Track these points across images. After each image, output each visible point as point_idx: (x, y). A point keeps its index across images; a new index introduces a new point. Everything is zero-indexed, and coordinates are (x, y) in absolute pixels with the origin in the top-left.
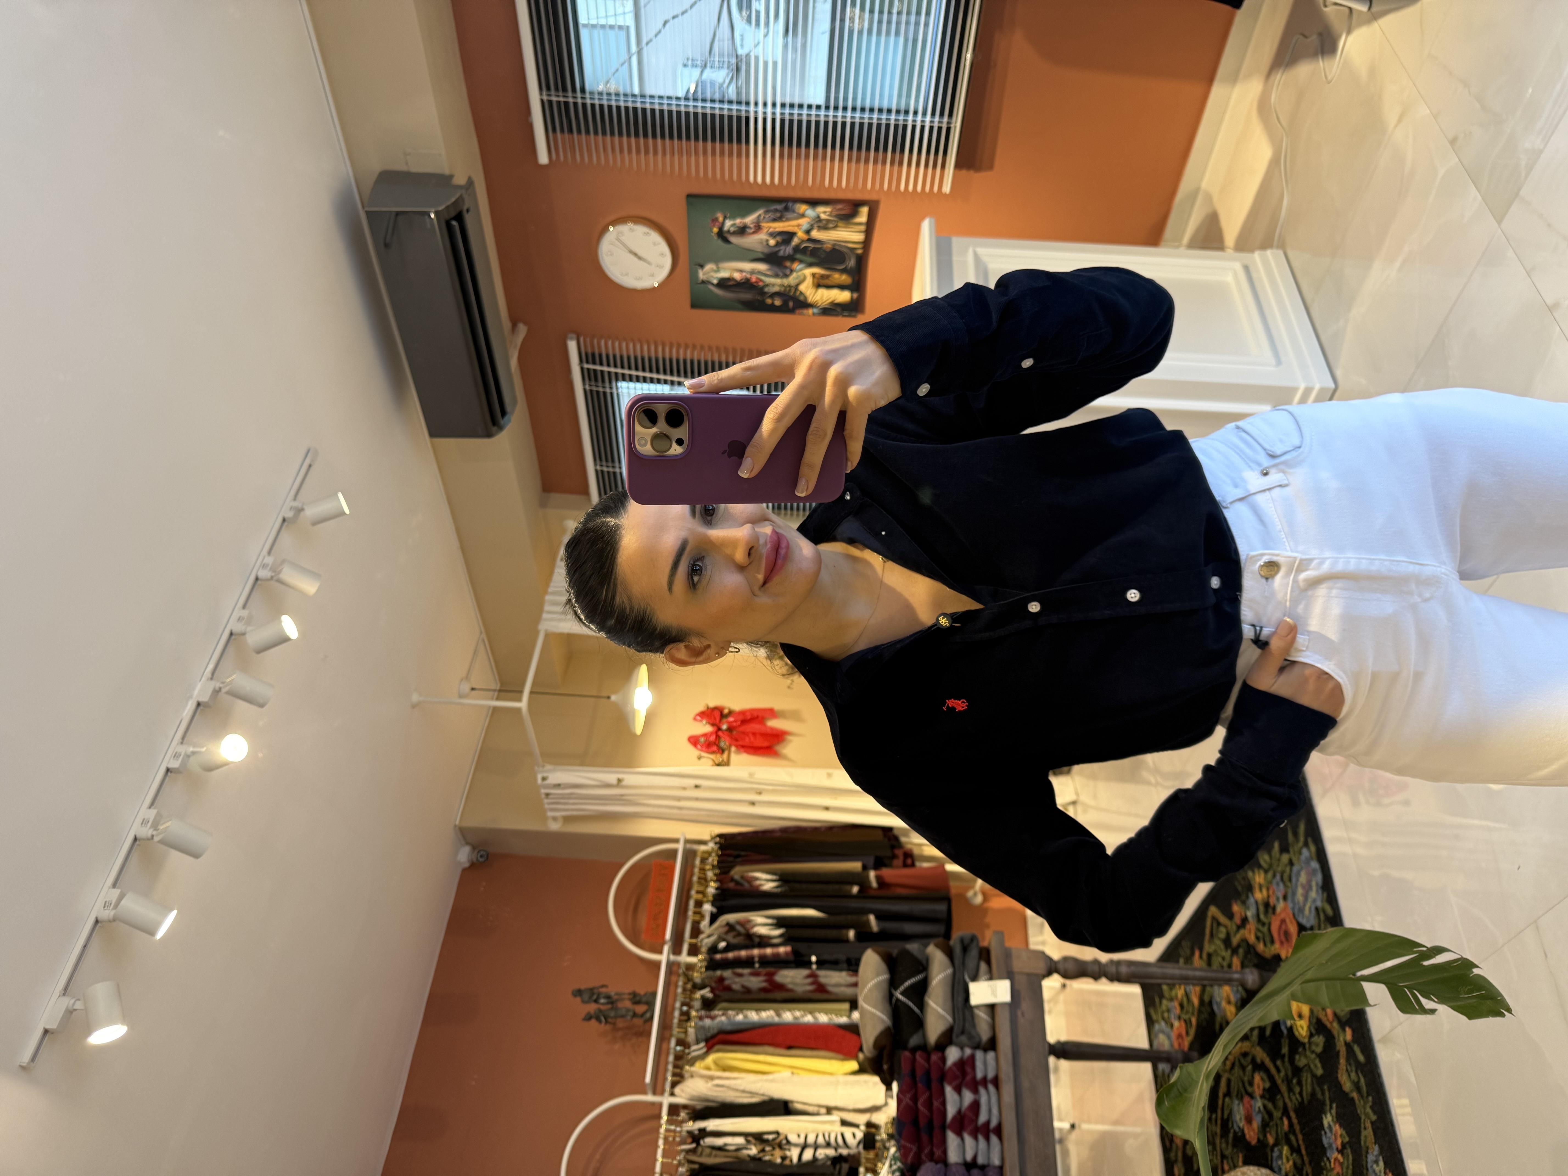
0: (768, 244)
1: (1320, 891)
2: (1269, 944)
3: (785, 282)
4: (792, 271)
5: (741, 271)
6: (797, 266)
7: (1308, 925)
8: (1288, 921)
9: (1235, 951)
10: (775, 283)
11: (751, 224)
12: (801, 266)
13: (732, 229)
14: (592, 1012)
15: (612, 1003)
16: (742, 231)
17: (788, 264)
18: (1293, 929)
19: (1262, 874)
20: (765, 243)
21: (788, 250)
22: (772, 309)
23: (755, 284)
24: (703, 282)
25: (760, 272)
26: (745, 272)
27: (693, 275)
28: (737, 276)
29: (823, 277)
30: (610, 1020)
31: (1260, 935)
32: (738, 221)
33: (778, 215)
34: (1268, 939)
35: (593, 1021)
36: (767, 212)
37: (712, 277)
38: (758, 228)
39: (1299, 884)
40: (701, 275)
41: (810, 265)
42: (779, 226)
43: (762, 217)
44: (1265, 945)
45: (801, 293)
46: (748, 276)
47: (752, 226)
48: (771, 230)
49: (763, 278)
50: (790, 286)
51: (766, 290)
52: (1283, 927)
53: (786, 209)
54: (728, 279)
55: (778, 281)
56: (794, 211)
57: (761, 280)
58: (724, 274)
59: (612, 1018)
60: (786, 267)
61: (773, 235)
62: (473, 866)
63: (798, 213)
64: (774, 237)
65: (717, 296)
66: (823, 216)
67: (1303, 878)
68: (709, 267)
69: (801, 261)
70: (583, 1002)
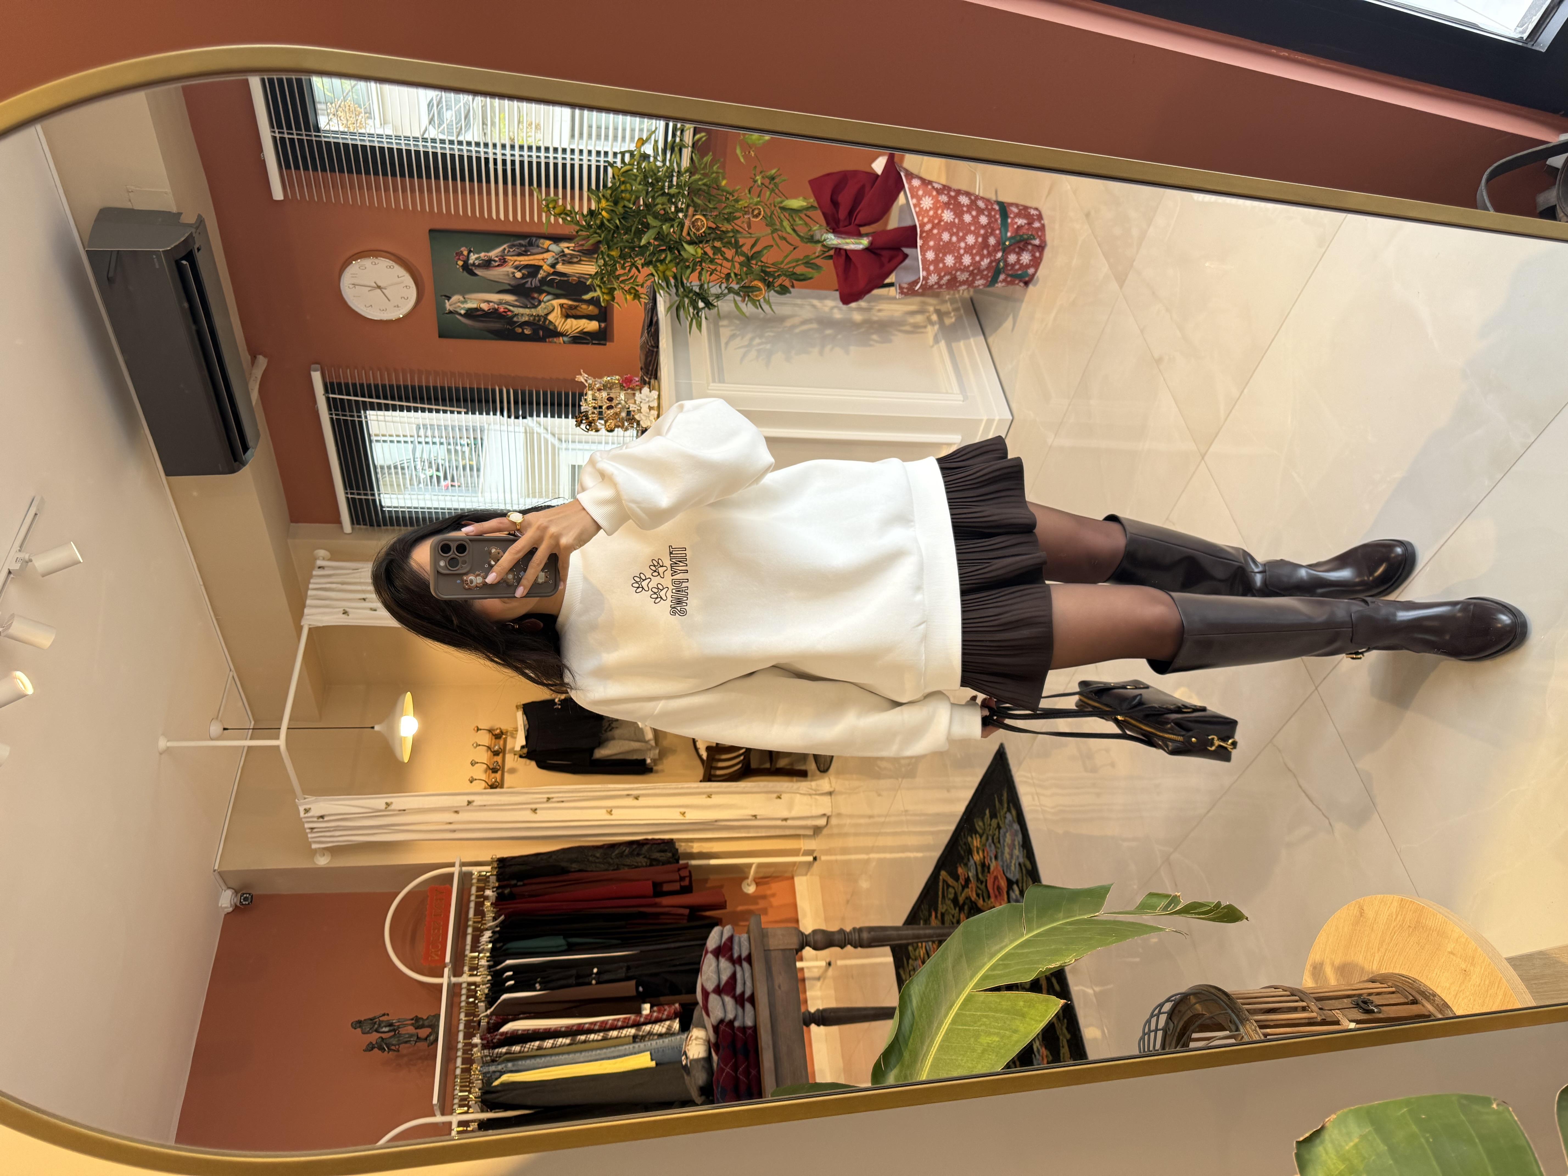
0: (514, 276)
1: (1021, 849)
2: (986, 900)
3: (534, 312)
4: (540, 302)
5: (488, 302)
6: (544, 297)
7: (1014, 880)
8: (999, 877)
9: (961, 909)
10: (524, 313)
11: (497, 257)
12: (549, 297)
13: (477, 262)
14: (374, 1043)
15: (394, 1030)
16: (487, 264)
17: (536, 295)
18: (1003, 884)
19: (979, 840)
20: (511, 275)
21: (535, 282)
22: (523, 338)
23: (504, 314)
24: (450, 312)
25: (507, 303)
26: (491, 302)
27: (440, 307)
28: (485, 306)
29: (571, 307)
30: (393, 1047)
31: (980, 892)
32: (482, 255)
33: (523, 249)
34: (985, 895)
35: (376, 1050)
36: (510, 247)
37: (459, 306)
38: (503, 262)
39: (1006, 844)
40: (448, 306)
41: (557, 296)
42: (524, 260)
43: (506, 252)
44: (984, 900)
45: (550, 322)
46: (496, 306)
47: (497, 259)
48: (516, 264)
49: (511, 308)
50: (538, 315)
51: (515, 319)
52: (996, 883)
53: (531, 244)
54: (476, 309)
55: (527, 311)
56: (538, 246)
57: (509, 311)
58: (471, 305)
59: (395, 1045)
60: (534, 298)
61: (519, 268)
62: (236, 909)
63: (542, 248)
64: (520, 271)
65: (465, 325)
66: (567, 251)
67: (1008, 839)
68: (455, 298)
69: (549, 293)
70: (363, 1033)
